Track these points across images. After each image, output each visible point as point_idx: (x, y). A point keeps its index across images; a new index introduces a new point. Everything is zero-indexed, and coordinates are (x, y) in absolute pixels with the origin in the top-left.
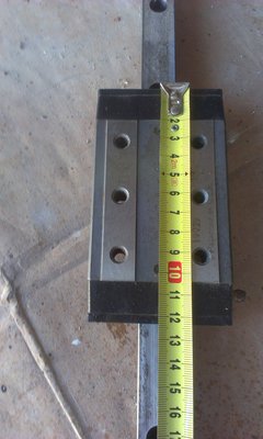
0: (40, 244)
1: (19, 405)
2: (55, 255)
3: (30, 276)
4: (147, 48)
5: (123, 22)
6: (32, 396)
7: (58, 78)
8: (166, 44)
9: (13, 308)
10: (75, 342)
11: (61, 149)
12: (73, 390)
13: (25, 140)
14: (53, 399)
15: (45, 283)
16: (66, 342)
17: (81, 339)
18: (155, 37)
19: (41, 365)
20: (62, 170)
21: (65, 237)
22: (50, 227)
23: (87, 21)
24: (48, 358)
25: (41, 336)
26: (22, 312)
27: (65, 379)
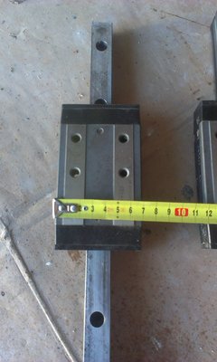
0: (26, 202)
1: (13, 304)
2: (34, 209)
3: (19, 222)
4: (94, 75)
5: (80, 54)
6: (20, 298)
7: (37, 92)
8: (106, 73)
9: (8, 243)
10: (48, 264)
11: (39, 140)
12: (46, 294)
13: (15, 135)
14: (34, 299)
15: (29, 227)
16: (42, 264)
17: (51, 262)
18: (99, 68)
19: (27, 278)
20: (40, 154)
21: (42, 198)
22: (32, 192)
23: (56, 53)
24: (30, 274)
25: (26, 260)
26: (14, 246)
27: (41, 287)
